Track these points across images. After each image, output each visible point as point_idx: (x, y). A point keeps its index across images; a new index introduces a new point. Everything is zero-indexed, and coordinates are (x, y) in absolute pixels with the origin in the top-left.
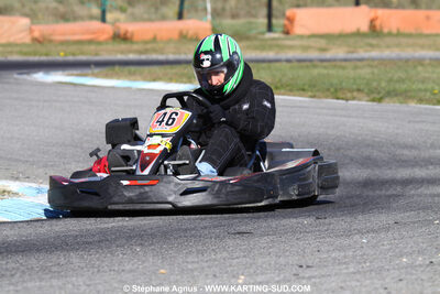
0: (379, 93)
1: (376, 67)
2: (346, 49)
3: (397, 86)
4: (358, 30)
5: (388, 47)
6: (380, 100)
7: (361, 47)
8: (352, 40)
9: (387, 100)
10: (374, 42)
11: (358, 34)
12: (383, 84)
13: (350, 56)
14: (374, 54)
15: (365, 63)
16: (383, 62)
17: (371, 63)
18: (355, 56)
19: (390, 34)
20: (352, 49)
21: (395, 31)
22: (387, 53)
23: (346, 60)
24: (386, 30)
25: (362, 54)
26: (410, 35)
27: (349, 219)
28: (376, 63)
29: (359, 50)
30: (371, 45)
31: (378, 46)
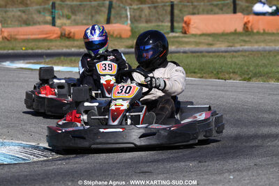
0: (248, 74)
1: (248, 56)
2: (227, 44)
3: (261, 70)
4: (236, 30)
5: (257, 42)
6: (249, 80)
7: (237, 43)
8: (231, 38)
9: (254, 79)
10: (247, 39)
11: (235, 33)
12: (251, 68)
13: (229, 49)
14: (246, 47)
15: (240, 53)
16: (252, 52)
17: (244, 54)
18: (233, 48)
19: (258, 33)
20: (231, 44)
21: (262, 31)
22: (256, 47)
23: (226, 52)
24: (255, 31)
25: (238, 47)
26: (273, 34)
27: (222, 163)
28: (247, 53)
29: (236, 45)
30: (245, 41)
31: (249, 41)
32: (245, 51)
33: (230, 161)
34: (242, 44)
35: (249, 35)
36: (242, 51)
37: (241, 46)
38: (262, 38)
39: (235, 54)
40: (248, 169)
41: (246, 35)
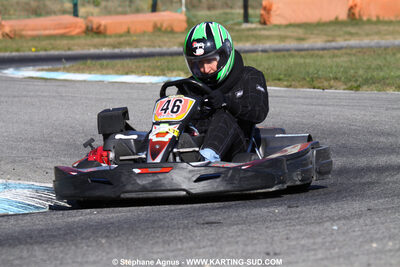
0: (356, 81)
1: (354, 55)
2: (325, 38)
3: (375, 74)
4: (337, 18)
5: (367, 35)
6: (357, 88)
7: (340, 36)
8: (330, 29)
9: (365, 87)
10: (353, 30)
11: (336, 22)
12: (361, 72)
13: (328, 45)
14: (353, 42)
15: (344, 51)
16: (362, 50)
17: (349, 52)
18: (334, 44)
19: (369, 22)
20: (330, 38)
21: (375, 19)
22: (366, 42)
23: (323, 49)
24: (365, 18)
25: (341, 42)
26: (390, 23)
27: (321, 207)
28: (354, 51)
29: (338, 39)
30: (350, 34)
31: (357, 34)
32: (351, 48)
33: (333, 205)
34: (347, 37)
35: (357, 24)
36: (346, 48)
37: (345, 40)
38: (374, 28)
39: (336, 51)
40: (360, 216)
41: (353, 25)
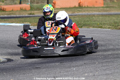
0: (81, 25)
1: (80, 17)
2: (71, 12)
3: (87, 23)
5: (84, 11)
6: (81, 27)
7: (76, 11)
8: (73, 9)
9: (83, 27)
11: (75, 7)
12: (82, 22)
13: (73, 14)
14: (80, 13)
15: (77, 16)
16: (82, 16)
18: (74, 14)
20: (73, 12)
21: (86, 6)
22: (84, 13)
23: (71, 15)
24: (83, 6)
25: (76, 13)
26: (91, 7)
27: (70, 63)
28: (80, 16)
29: (76, 12)
30: (79, 11)
31: (81, 11)
32: (79, 15)
33: (74, 62)
34: (78, 12)
35: (81, 8)
36: (78, 15)
37: (78, 13)
38: (87, 9)
39: (75, 16)
40: (82, 65)
41: (80, 8)
